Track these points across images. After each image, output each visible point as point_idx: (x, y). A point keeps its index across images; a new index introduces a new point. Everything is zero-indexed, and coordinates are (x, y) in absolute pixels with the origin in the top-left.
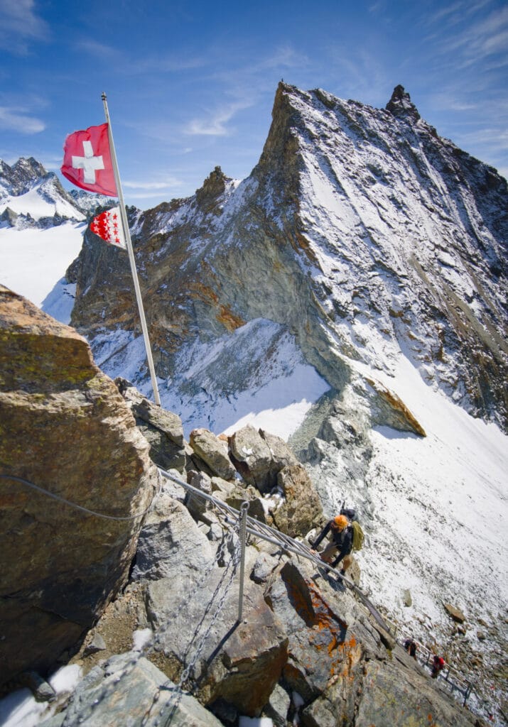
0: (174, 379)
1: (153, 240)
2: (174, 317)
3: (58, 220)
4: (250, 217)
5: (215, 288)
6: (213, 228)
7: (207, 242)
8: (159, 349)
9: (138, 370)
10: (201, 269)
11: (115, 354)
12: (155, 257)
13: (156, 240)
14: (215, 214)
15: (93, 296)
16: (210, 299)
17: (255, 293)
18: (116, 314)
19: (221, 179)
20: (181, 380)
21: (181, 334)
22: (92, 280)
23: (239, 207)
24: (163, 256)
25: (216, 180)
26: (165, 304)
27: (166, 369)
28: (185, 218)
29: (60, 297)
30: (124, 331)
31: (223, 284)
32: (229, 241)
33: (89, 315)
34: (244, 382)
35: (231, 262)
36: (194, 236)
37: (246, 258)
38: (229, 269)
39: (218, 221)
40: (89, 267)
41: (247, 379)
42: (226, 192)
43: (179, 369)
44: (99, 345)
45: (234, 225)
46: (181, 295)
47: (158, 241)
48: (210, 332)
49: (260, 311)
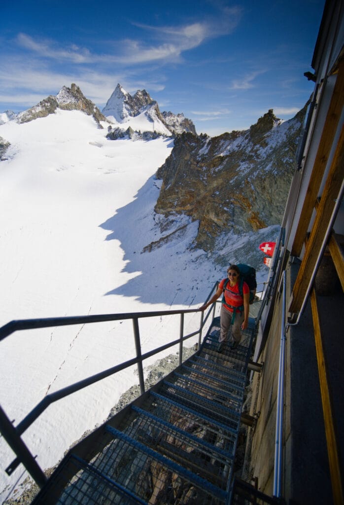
0: (213, 253)
1: (215, 160)
2: (220, 214)
3: (155, 135)
4: (287, 152)
5: (251, 199)
6: (258, 156)
7: (252, 166)
8: (206, 232)
9: (191, 243)
10: (244, 185)
11: (179, 230)
12: (214, 172)
13: (217, 160)
14: (261, 146)
15: (171, 191)
16: (246, 207)
17: (279, 207)
18: (183, 204)
19: (271, 120)
20: (217, 255)
21: (222, 225)
22: (172, 181)
23: (281, 142)
24: (220, 171)
25: (268, 119)
26: (216, 205)
27: (208, 246)
28: (239, 146)
29: (151, 187)
30: (186, 216)
31: (257, 197)
32: (268, 168)
33: (167, 202)
34: (258, 266)
35: (267, 184)
36: (243, 161)
37: (278, 182)
38: (264, 188)
39: (263, 152)
40: (171, 171)
41: (260, 265)
42: (273, 129)
43: (217, 248)
44: (170, 222)
45: (274, 156)
46: (227, 201)
47: (218, 161)
48: (241, 228)
49: (279, 220)
